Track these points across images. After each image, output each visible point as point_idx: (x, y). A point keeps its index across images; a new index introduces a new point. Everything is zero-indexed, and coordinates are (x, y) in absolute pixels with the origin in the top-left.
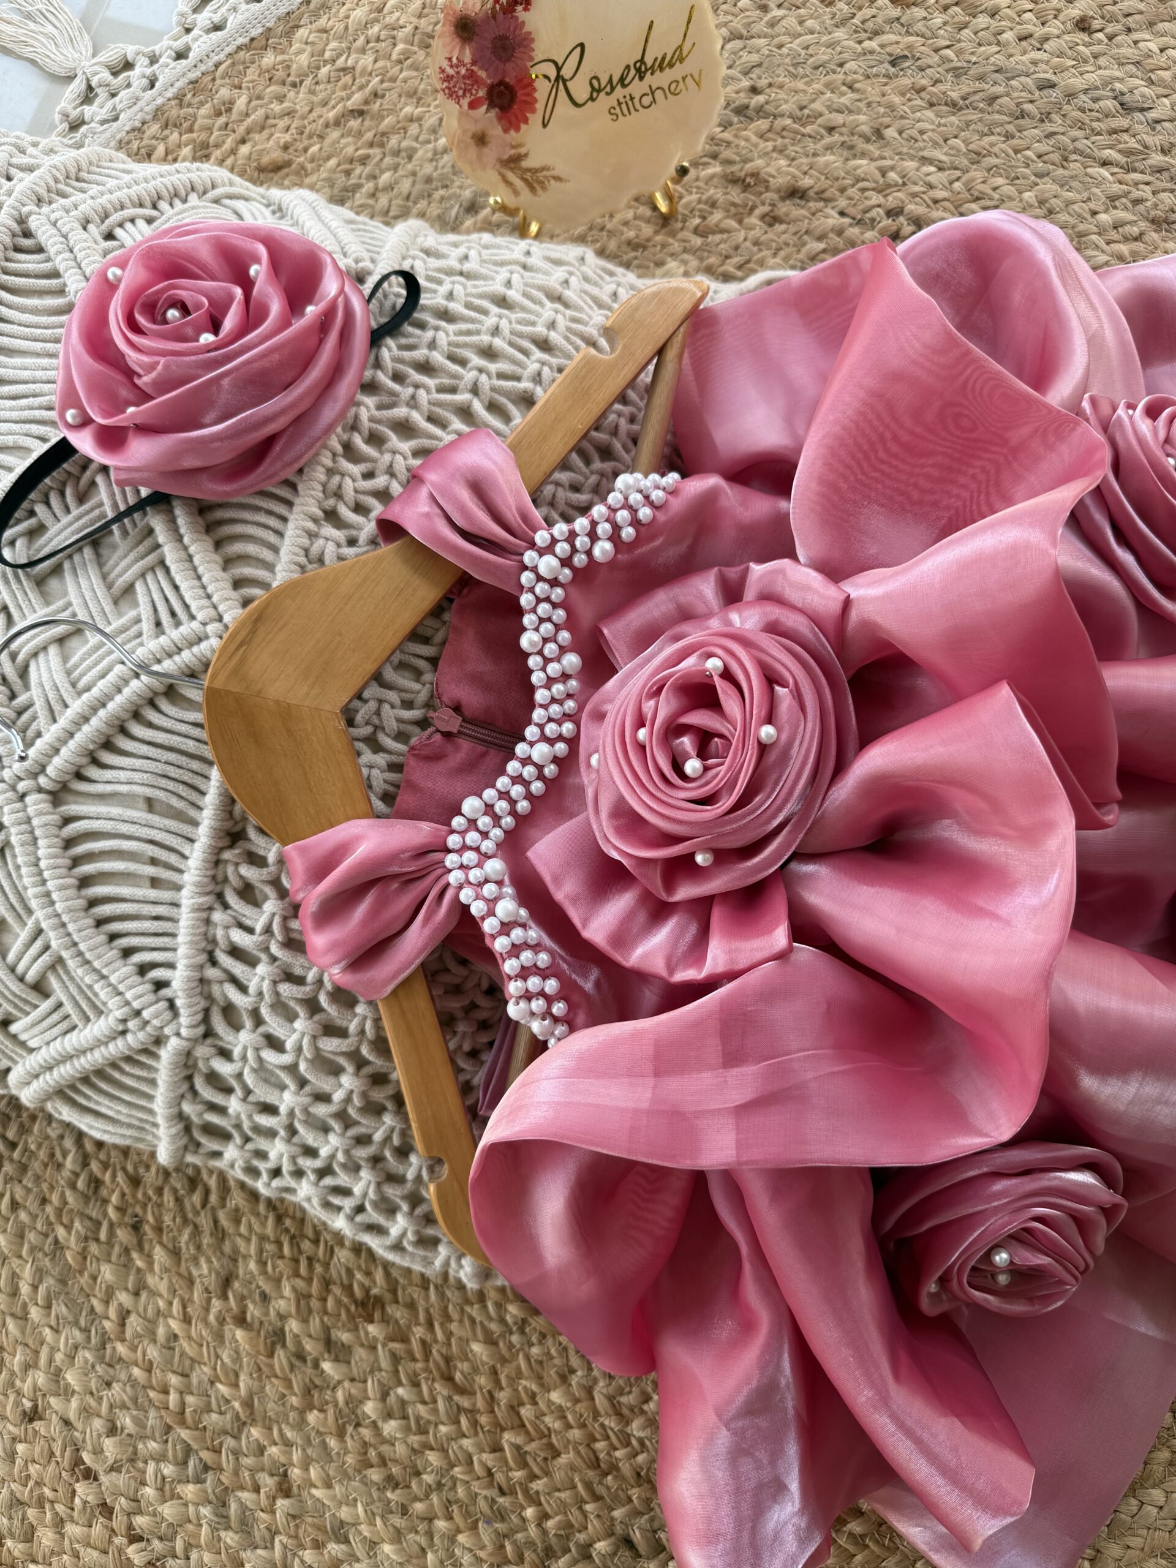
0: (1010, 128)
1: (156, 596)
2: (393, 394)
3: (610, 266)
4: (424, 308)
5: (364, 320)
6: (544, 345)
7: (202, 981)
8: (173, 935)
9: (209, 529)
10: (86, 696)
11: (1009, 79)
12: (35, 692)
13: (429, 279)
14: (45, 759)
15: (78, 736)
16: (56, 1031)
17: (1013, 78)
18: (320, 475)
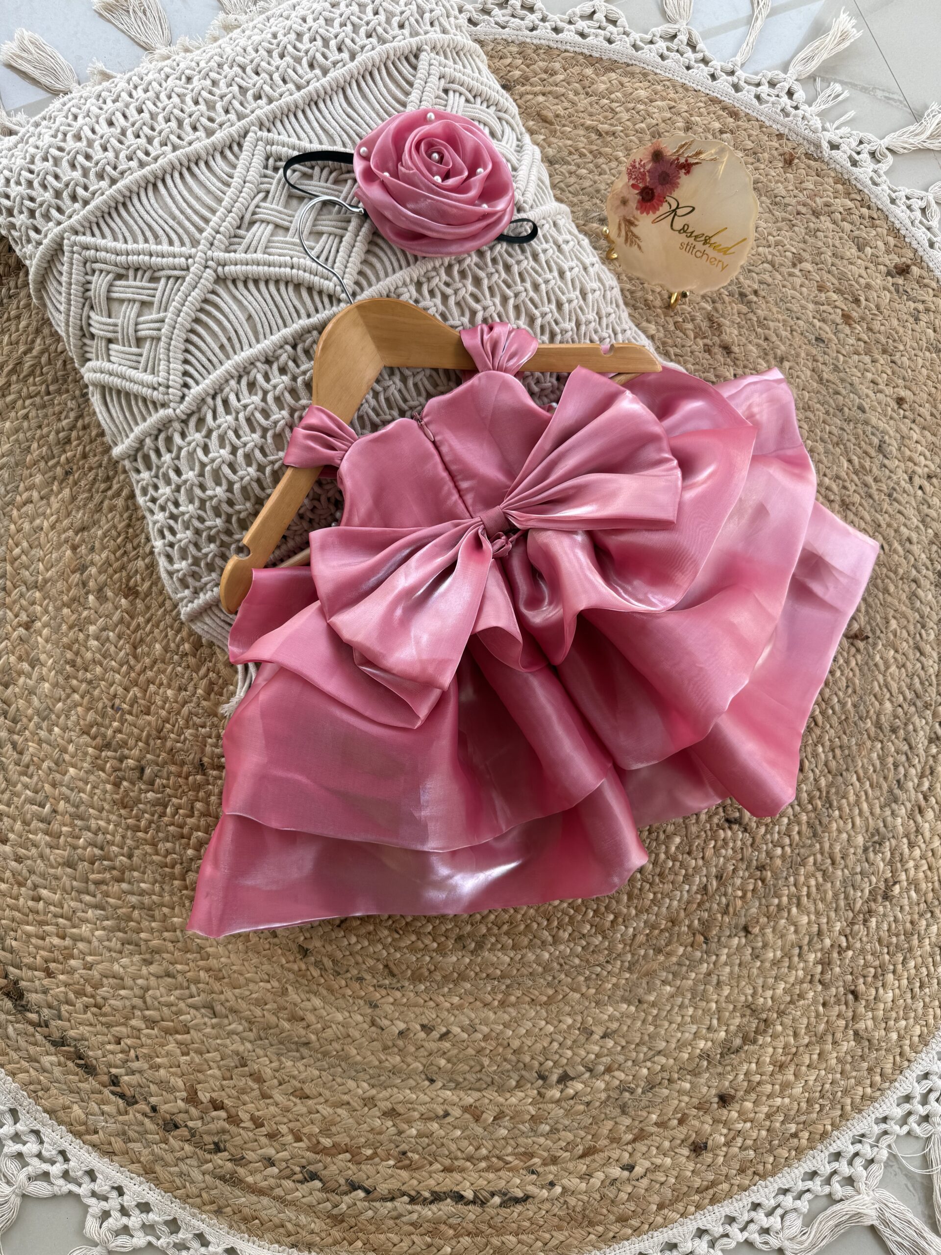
0: (831, 411)
1: (327, 247)
2: (486, 265)
3: (621, 302)
4: (530, 245)
5: (502, 226)
6: (559, 306)
7: (203, 400)
8: (209, 373)
9: (371, 243)
11: (851, 392)
12: (249, 235)
13: (544, 236)
14: (229, 263)
15: (249, 267)
16: (129, 363)
17: (853, 393)
18: (430, 266)
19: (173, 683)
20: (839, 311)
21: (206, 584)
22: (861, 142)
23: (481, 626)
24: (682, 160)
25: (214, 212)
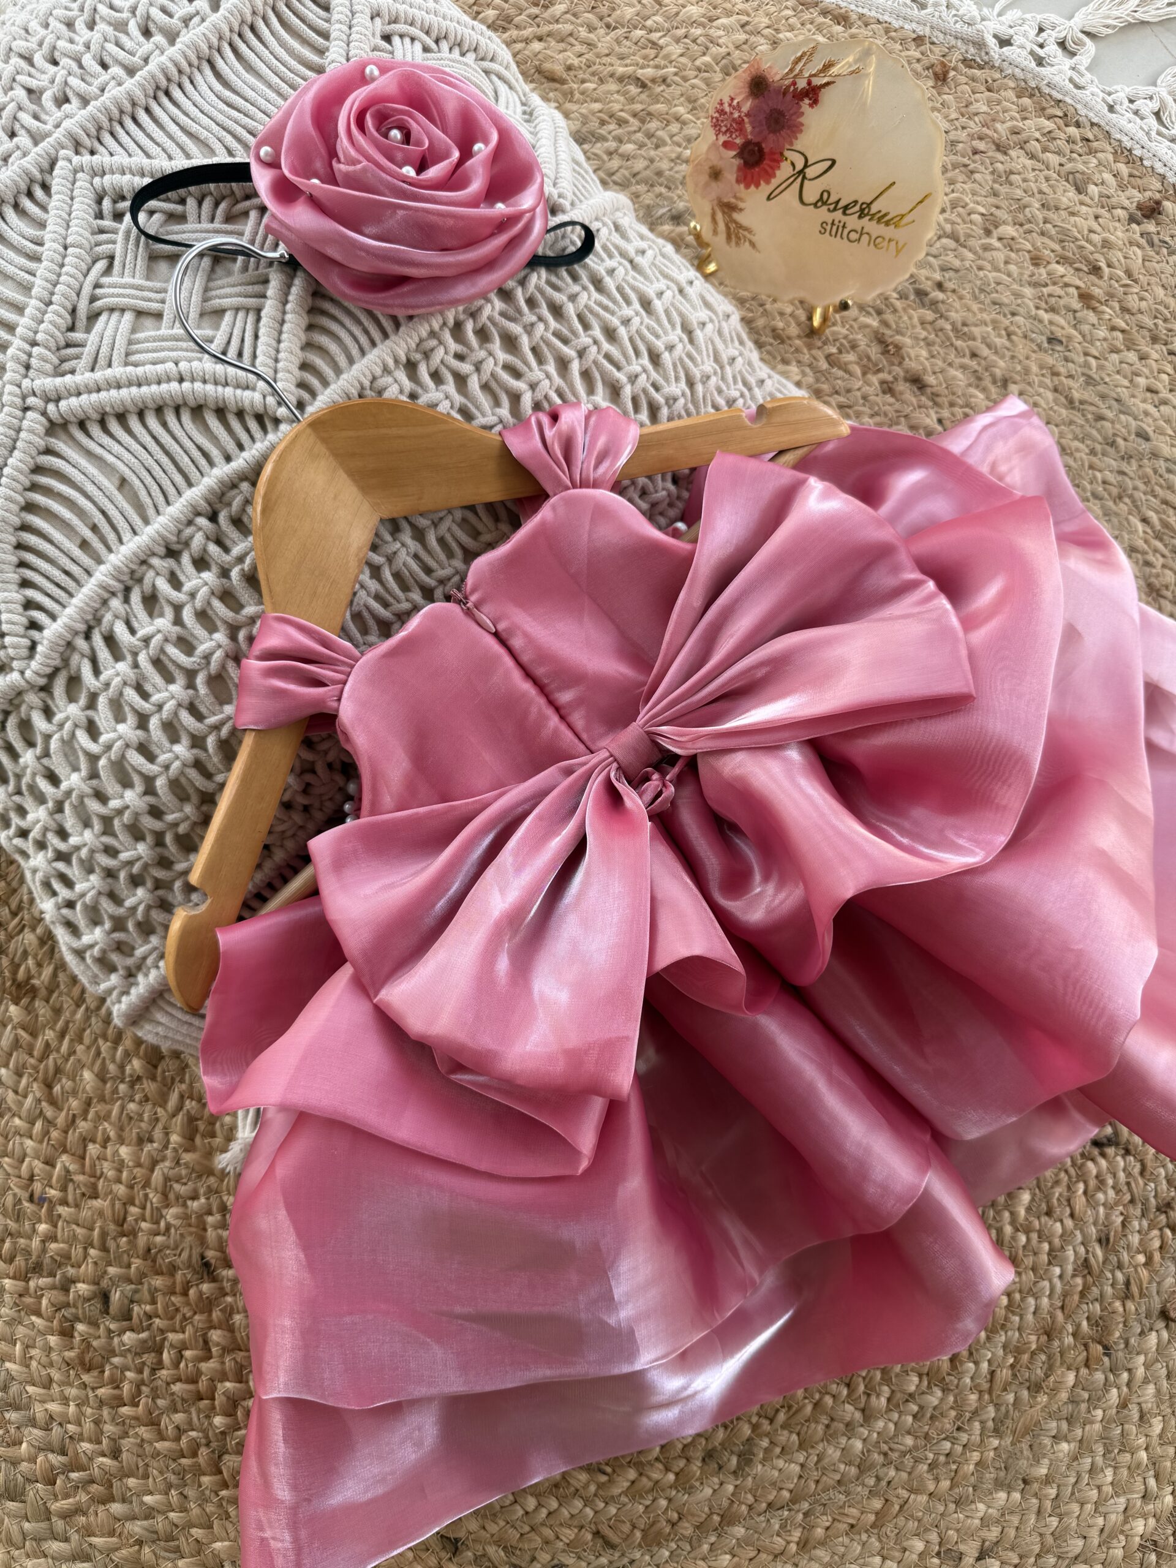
0: (1098, 447)
2: (519, 311)
3: (745, 336)
4: (586, 267)
5: (536, 242)
6: (655, 358)
7: (69, 644)
8: (71, 595)
9: (312, 311)
10: (130, 369)
11: (1121, 412)
12: (93, 338)
13: (605, 248)
14: (65, 393)
15: (103, 395)
17: (1124, 413)
18: (424, 331)
19: (126, 1134)
20: (1072, 291)
21: (144, 958)
22: (1041, 30)
23: (663, 961)
24: (802, 84)
25: (20, 309)
